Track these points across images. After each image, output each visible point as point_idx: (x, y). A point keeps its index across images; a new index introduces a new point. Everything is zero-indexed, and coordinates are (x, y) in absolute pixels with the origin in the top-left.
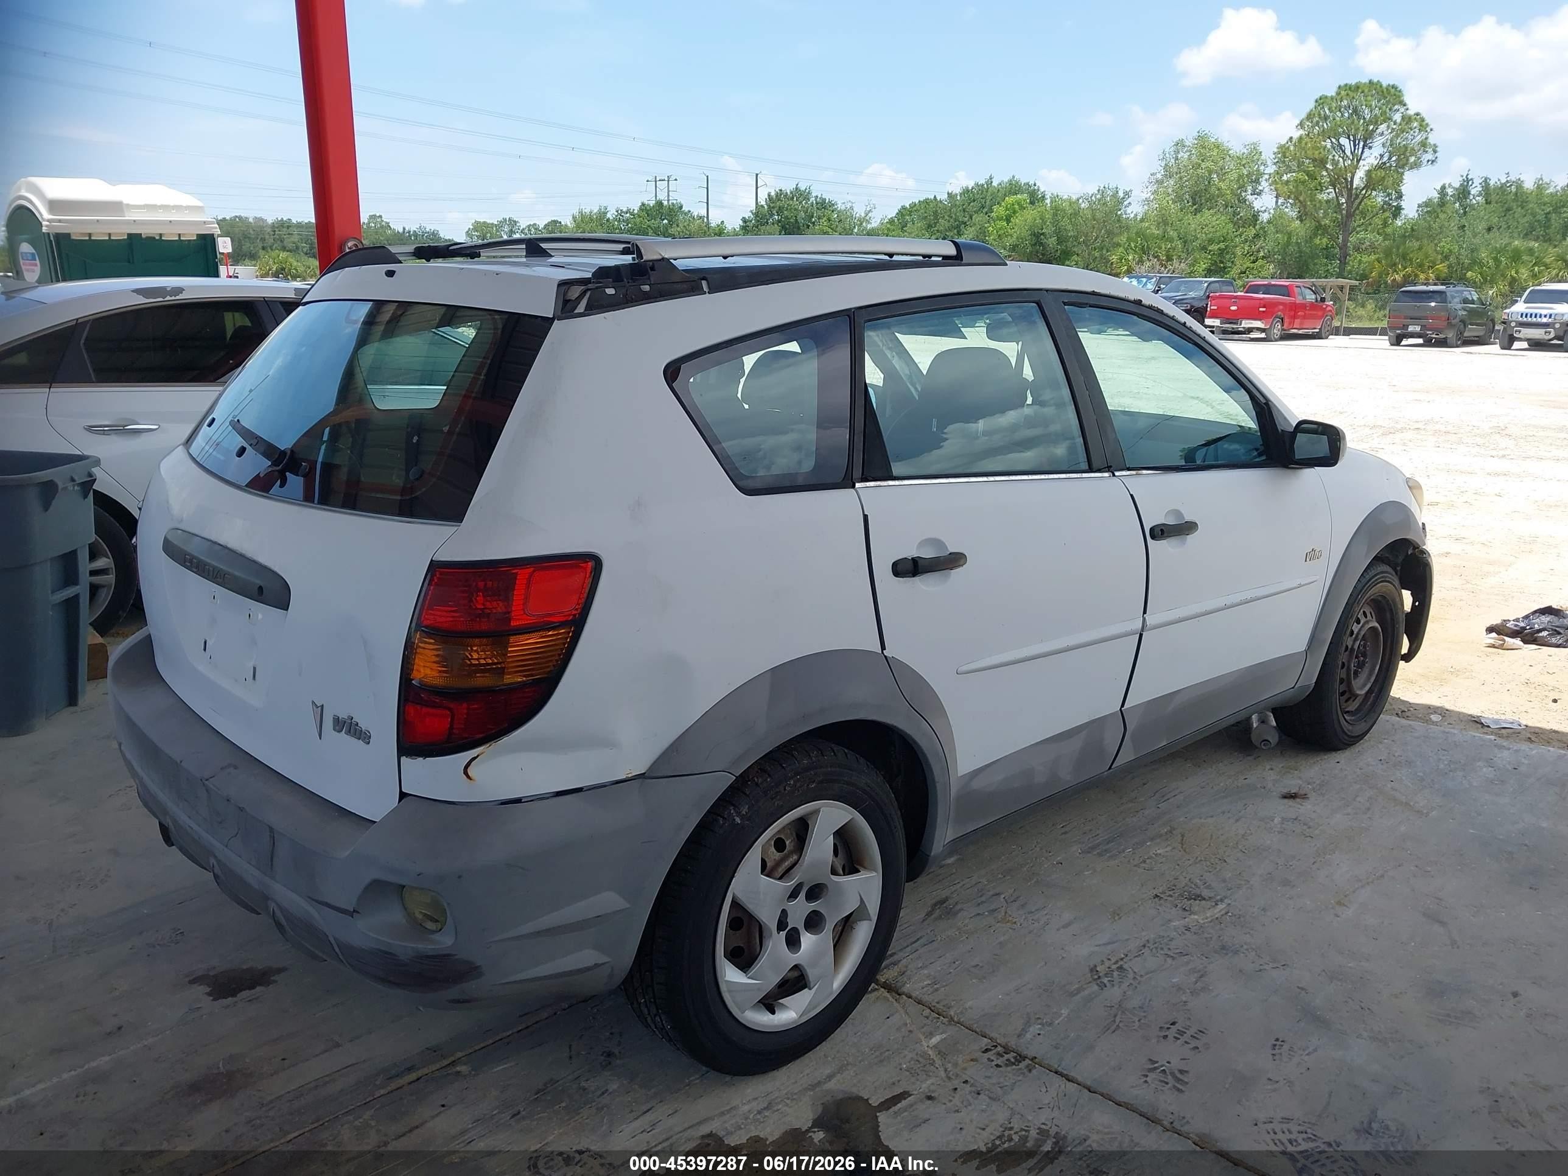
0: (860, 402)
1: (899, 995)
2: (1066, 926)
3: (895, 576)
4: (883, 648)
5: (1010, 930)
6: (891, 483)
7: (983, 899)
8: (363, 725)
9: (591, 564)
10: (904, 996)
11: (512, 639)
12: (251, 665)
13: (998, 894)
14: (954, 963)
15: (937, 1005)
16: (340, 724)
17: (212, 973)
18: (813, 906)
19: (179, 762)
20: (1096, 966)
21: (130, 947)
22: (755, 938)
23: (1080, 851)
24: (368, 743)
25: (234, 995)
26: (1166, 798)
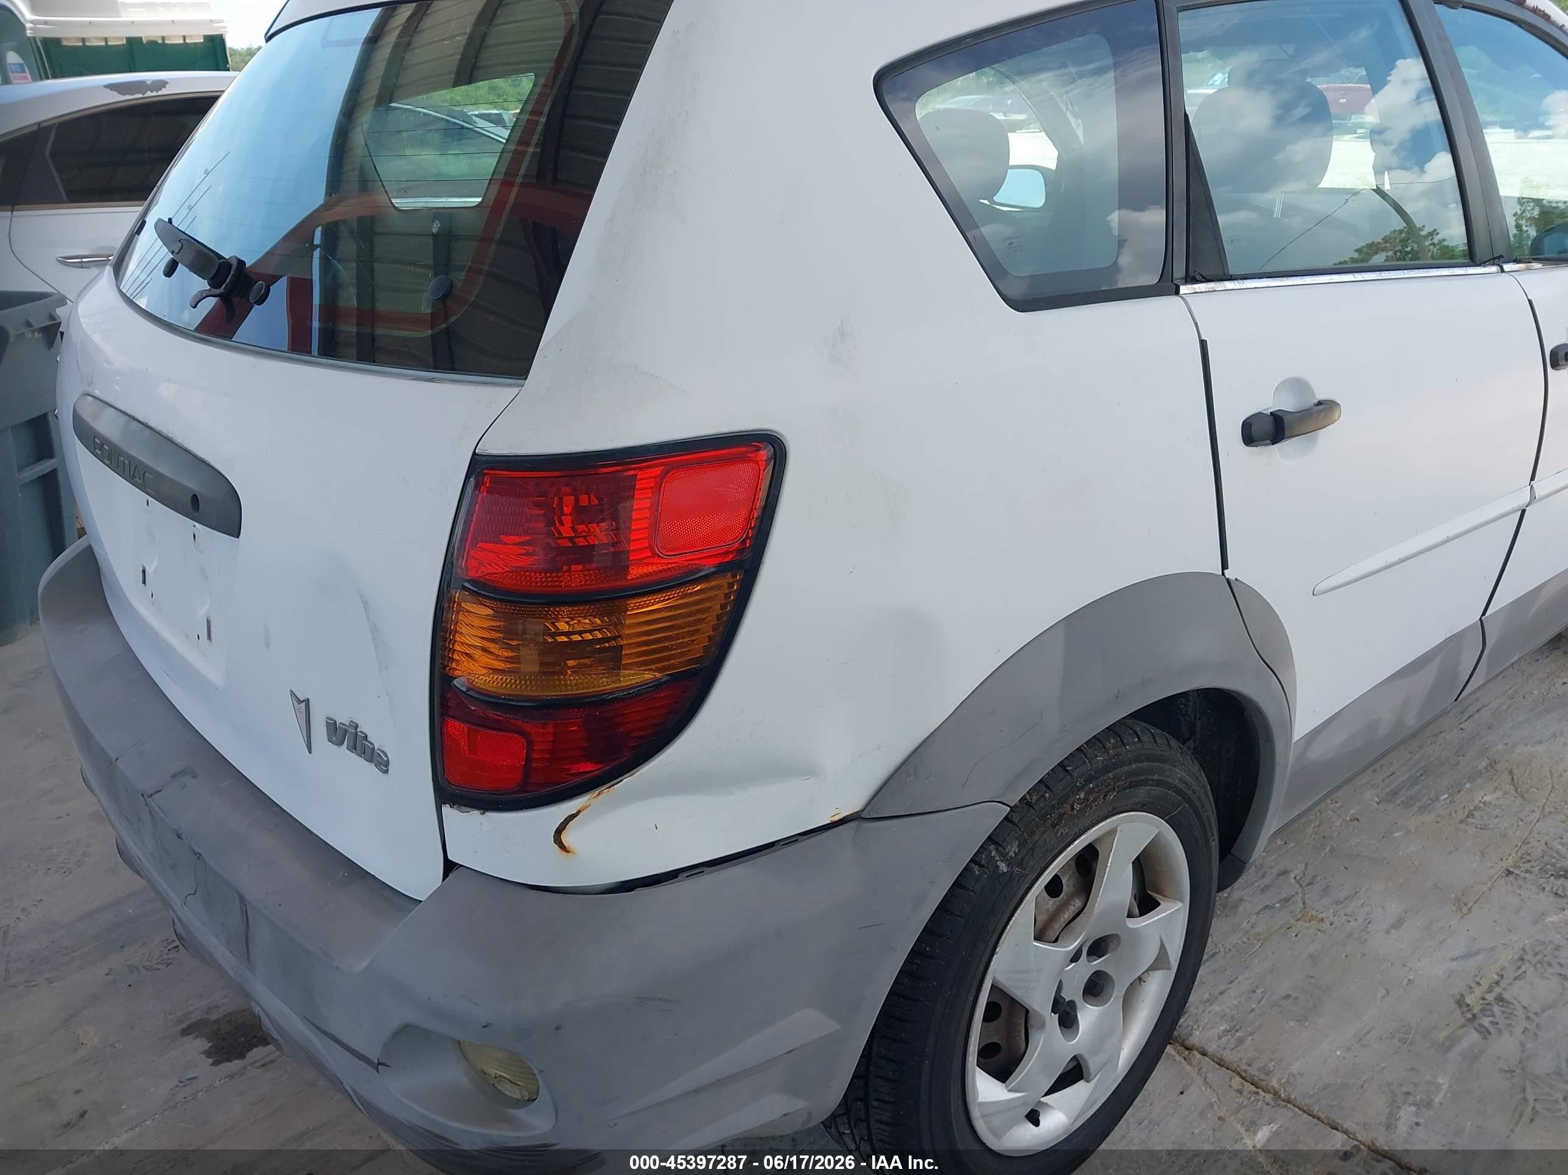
0: (1179, 147)
1: (1187, 1049)
2: (1398, 924)
3: (1245, 443)
4: (1225, 565)
5: (1319, 933)
6: (1229, 285)
7: (1267, 881)
8: (377, 739)
9: (766, 452)
10: (1196, 1053)
11: (632, 603)
12: (202, 613)
13: (1285, 873)
14: (1255, 991)
15: (1249, 1069)
16: (339, 733)
17: (213, 1017)
18: (1097, 963)
19: (114, 760)
20: (1462, 996)
21: (107, 971)
22: (1019, 1031)
23: (1376, 799)
24: (386, 772)
25: (241, 1056)
26: (1467, 715)
